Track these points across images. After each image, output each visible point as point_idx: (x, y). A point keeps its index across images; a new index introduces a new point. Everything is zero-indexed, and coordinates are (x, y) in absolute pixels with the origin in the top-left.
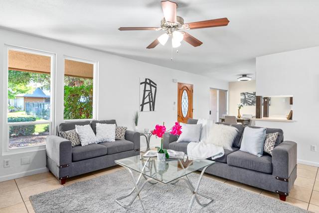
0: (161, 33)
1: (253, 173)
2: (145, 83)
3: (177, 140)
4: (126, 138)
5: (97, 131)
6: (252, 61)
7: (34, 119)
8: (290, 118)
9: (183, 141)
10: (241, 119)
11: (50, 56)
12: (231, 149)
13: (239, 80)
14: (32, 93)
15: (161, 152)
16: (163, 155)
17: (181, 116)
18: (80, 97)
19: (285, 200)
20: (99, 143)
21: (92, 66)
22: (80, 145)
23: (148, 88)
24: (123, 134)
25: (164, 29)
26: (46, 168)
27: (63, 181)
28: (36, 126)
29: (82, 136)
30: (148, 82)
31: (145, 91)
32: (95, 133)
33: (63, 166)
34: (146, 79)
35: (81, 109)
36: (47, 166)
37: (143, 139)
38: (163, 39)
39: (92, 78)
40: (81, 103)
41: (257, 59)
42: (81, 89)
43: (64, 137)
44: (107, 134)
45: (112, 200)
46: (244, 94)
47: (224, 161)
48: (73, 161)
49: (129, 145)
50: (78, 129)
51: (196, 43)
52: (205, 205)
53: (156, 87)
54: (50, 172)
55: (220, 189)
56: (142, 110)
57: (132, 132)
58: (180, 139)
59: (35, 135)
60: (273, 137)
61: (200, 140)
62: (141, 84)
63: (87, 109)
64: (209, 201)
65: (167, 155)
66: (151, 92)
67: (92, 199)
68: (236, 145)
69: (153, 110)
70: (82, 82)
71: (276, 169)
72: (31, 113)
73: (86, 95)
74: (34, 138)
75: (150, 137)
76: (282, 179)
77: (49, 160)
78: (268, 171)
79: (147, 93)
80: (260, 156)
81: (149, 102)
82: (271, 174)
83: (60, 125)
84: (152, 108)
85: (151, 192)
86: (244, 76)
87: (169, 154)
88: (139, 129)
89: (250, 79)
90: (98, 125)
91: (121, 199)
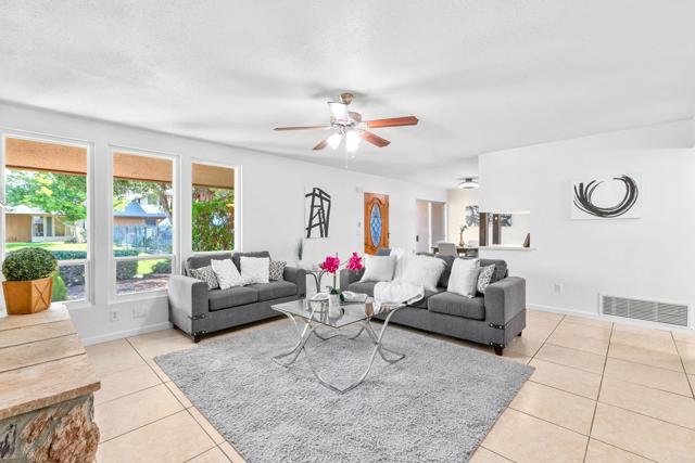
0: (331, 133)
1: (461, 320)
2: (314, 194)
3: (359, 278)
4: (284, 279)
5: (242, 267)
6: (474, 160)
7: (136, 253)
8: (527, 245)
9: (368, 281)
10: (465, 247)
11: (170, 159)
12: (435, 290)
13: (461, 187)
14: (123, 210)
15: (333, 292)
16: (337, 297)
17: (370, 243)
18: (212, 218)
19: (501, 354)
20: (246, 286)
21: (232, 171)
22: (219, 288)
23: (317, 201)
24: (281, 272)
25: (335, 127)
26: (168, 323)
27: (198, 337)
28: (139, 263)
29: (221, 275)
30: (319, 194)
31: (313, 206)
32: (240, 271)
33: (196, 317)
34: (314, 189)
35: (215, 235)
36: (171, 319)
37: (310, 280)
38: (334, 141)
39: (232, 188)
40: (215, 227)
41: (480, 157)
42: (213, 205)
43: (195, 277)
44: (258, 272)
45: (268, 359)
46: (471, 208)
47: (423, 305)
48: (210, 311)
49: (290, 288)
50: (215, 265)
51: (382, 143)
52: (392, 362)
53: (329, 201)
54: (176, 327)
55: (417, 344)
56: (308, 236)
57: (293, 269)
58: (363, 278)
59: (139, 279)
60: (489, 270)
61: (393, 279)
62: (307, 196)
63: (224, 237)
64: (400, 357)
65: (342, 297)
66: (322, 209)
67: (241, 358)
68: (442, 284)
69: (326, 235)
70: (212, 193)
71: (489, 314)
72: (124, 244)
73: (222, 214)
74: (138, 283)
75: (320, 277)
76: (496, 327)
77: (174, 310)
78: (480, 317)
79: (316, 210)
80: (470, 297)
81: (320, 224)
82: (483, 320)
83: (189, 260)
84: (325, 232)
85: (321, 349)
86: (469, 180)
87: (345, 296)
88: (305, 264)
89: (476, 186)
90: (243, 259)
91: (279, 357)
